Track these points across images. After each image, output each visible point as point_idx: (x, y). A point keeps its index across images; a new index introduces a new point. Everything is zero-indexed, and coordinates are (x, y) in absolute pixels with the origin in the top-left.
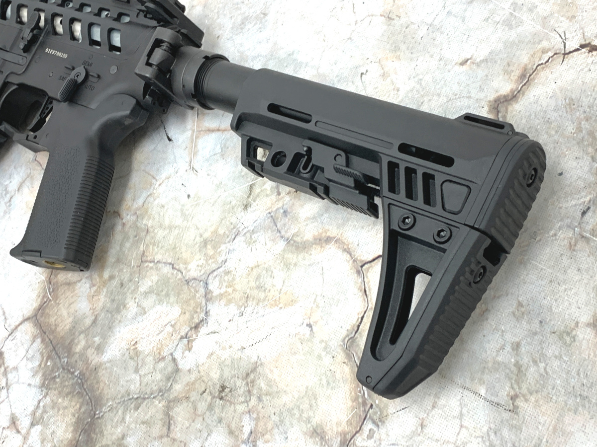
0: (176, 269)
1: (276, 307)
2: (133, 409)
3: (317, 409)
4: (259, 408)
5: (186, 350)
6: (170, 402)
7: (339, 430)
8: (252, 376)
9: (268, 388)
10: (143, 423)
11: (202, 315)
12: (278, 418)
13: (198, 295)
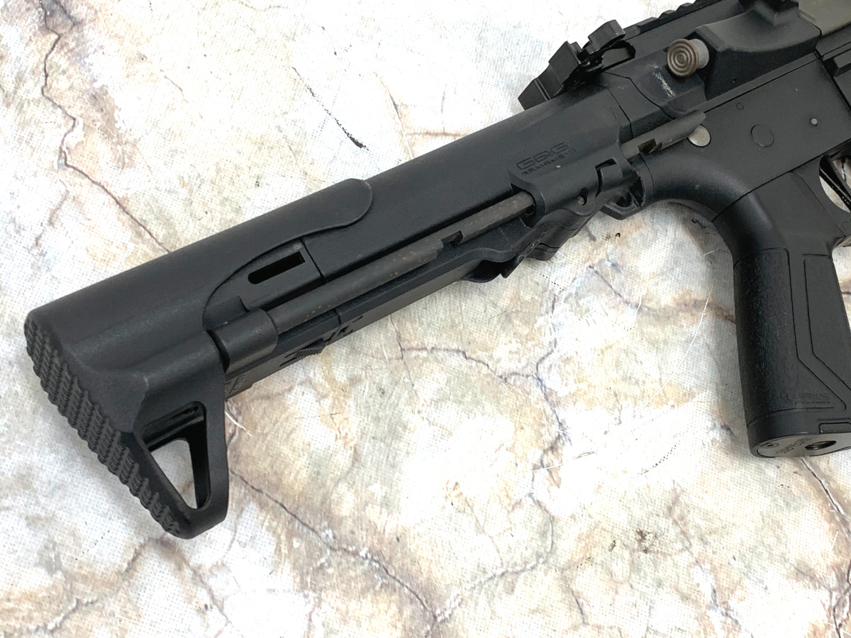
0: (473, 359)
1: (665, 405)
2: (504, 594)
3: (788, 541)
4: (709, 554)
5: (552, 485)
6: (563, 570)
7: (829, 564)
8: (677, 511)
9: (707, 523)
10: (534, 611)
11: (555, 429)
12: (743, 564)
13: (533, 400)
